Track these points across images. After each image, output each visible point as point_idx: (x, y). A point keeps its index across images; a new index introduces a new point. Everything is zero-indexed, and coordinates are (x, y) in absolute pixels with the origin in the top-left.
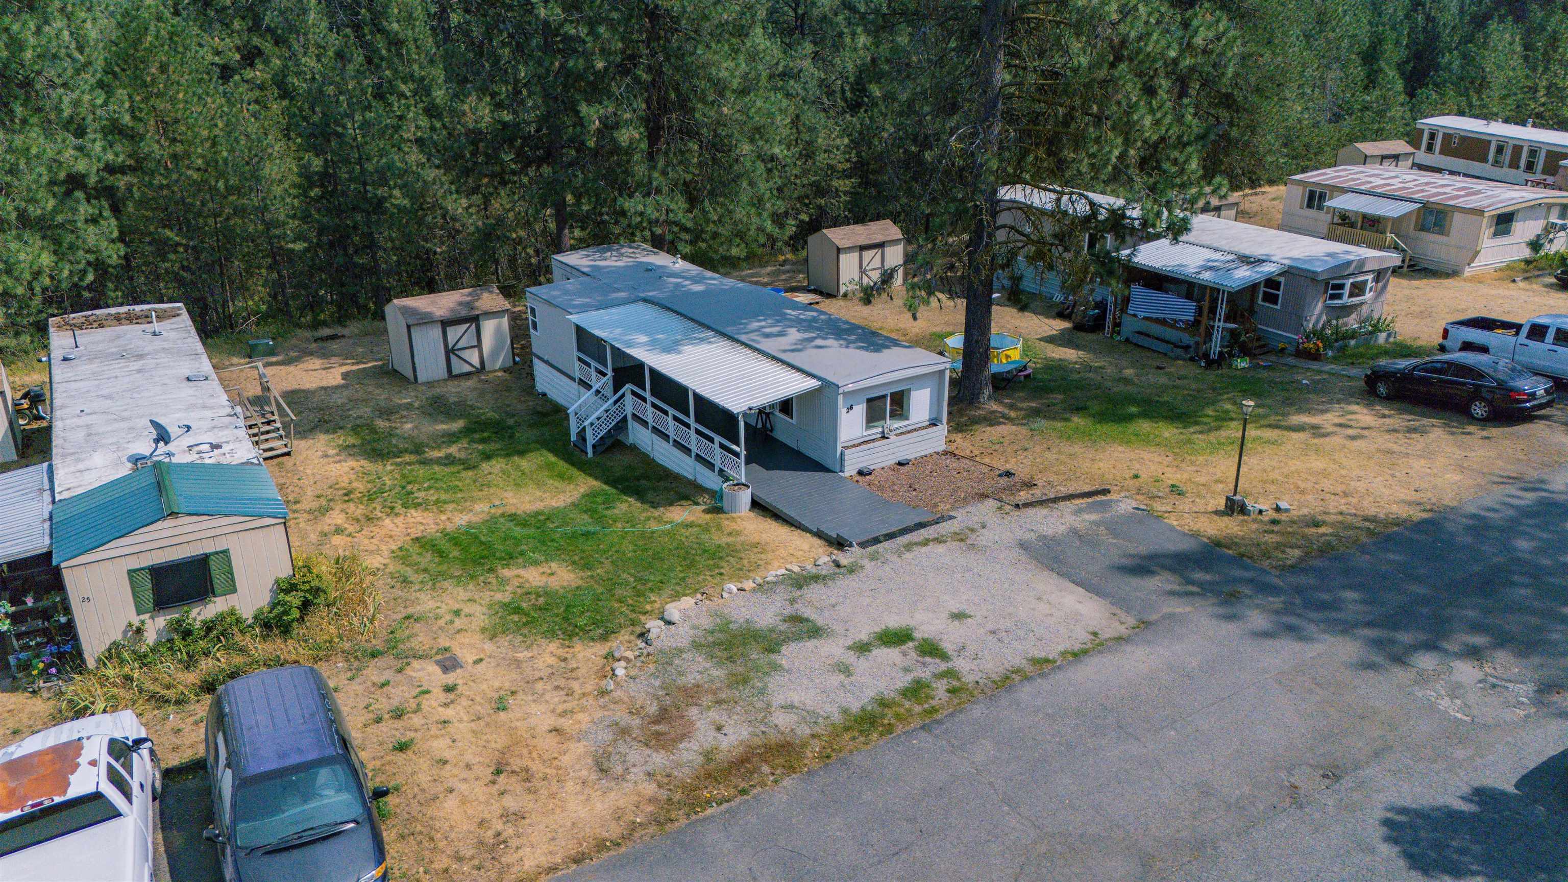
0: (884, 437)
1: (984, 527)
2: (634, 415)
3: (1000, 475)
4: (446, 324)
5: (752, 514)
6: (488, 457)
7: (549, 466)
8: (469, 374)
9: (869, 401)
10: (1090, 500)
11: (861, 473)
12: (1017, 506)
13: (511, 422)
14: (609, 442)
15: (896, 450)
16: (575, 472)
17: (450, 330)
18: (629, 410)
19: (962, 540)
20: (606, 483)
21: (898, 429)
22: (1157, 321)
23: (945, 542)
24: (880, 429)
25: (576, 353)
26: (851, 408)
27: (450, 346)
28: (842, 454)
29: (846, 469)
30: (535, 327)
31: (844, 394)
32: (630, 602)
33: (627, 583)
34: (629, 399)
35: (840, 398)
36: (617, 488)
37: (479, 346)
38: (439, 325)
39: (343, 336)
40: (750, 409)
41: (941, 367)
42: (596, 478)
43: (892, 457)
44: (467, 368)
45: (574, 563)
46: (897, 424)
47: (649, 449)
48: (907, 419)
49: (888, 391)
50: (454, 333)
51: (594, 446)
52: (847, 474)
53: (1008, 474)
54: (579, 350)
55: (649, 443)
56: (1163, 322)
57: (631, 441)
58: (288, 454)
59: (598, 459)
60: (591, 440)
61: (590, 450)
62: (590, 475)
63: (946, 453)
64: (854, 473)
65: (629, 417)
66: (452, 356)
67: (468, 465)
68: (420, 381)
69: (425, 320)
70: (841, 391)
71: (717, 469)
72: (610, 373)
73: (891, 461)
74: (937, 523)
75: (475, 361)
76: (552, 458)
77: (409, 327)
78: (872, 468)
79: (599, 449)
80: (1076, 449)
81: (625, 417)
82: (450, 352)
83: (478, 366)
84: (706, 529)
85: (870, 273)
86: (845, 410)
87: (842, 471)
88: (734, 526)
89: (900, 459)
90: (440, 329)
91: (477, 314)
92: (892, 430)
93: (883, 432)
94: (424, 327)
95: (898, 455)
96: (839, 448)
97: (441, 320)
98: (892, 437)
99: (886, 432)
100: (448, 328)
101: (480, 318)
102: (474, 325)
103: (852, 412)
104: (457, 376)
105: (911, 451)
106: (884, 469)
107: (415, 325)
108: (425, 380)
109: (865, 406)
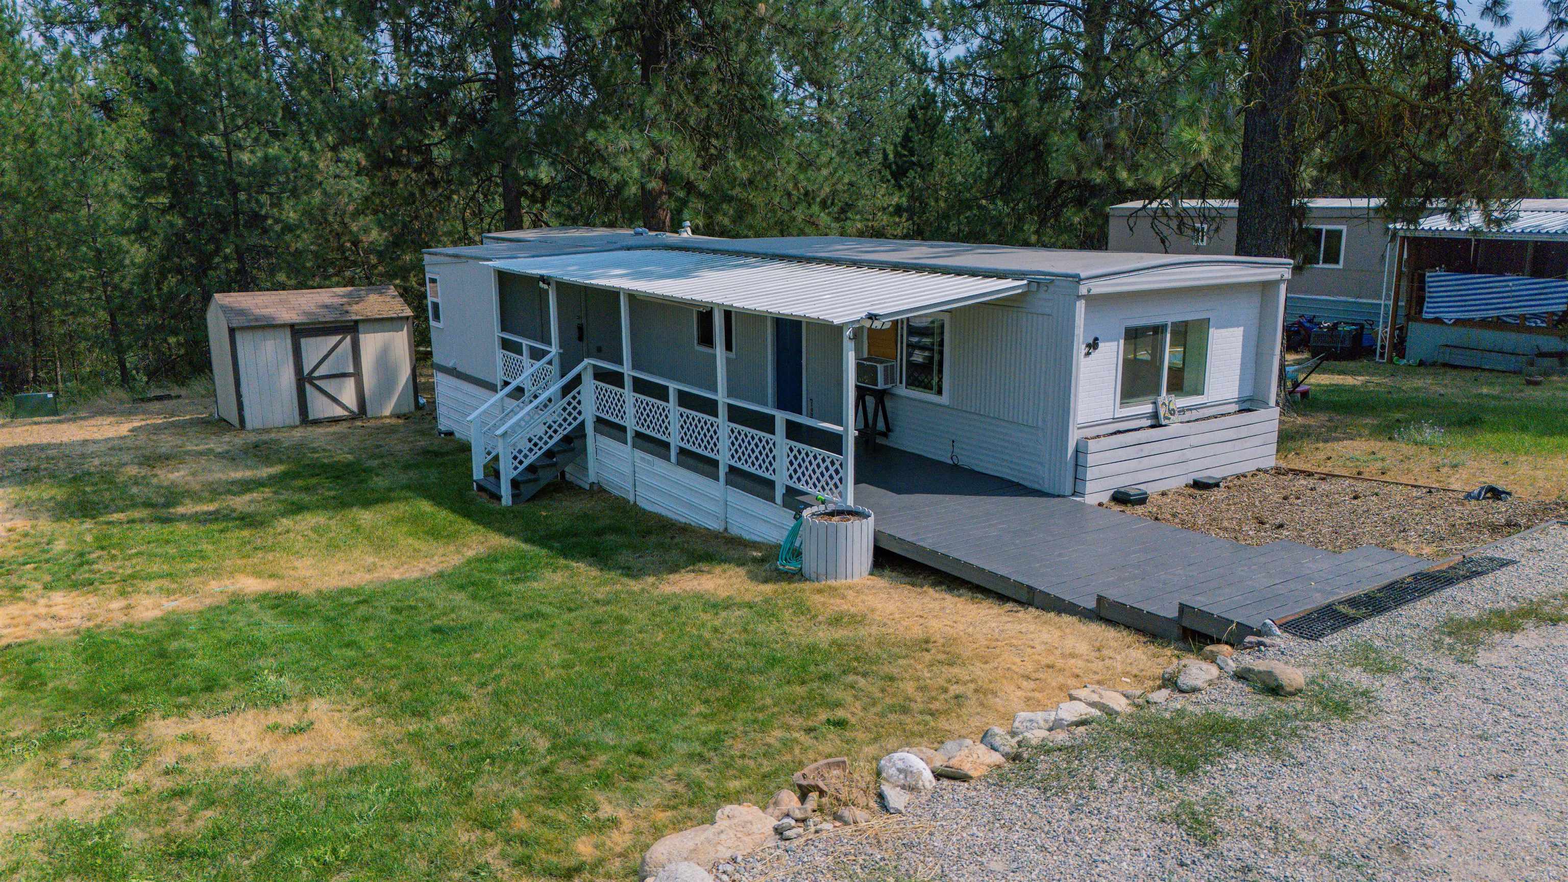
0: (1158, 425)
2: (599, 421)
4: (299, 332)
5: (880, 582)
6: (297, 509)
7: (416, 520)
8: (336, 420)
9: (1133, 335)
11: (1121, 498)
13: (375, 463)
14: (546, 477)
15: (1189, 454)
16: (470, 526)
17: (307, 344)
18: (589, 411)
20: (526, 541)
21: (1183, 411)
22: (1484, 323)
24: (1148, 408)
25: (498, 333)
26: (1095, 344)
27: (306, 372)
28: (1079, 452)
29: (1090, 487)
30: (437, 317)
31: (1093, 300)
32: (521, 823)
33: (523, 755)
34: (589, 385)
35: (1081, 306)
36: (551, 548)
37: (357, 374)
38: (288, 333)
39: (179, 397)
40: (872, 317)
41: (1274, 273)
42: (508, 534)
43: (1176, 470)
44: (339, 412)
45: (383, 698)
46: (1181, 402)
47: (629, 486)
48: (1201, 393)
49: (1167, 316)
50: (315, 348)
51: (515, 484)
52: (1090, 499)
54: (504, 329)
55: (627, 470)
56: (1498, 324)
57: (592, 478)
59: (521, 507)
60: (508, 472)
61: (505, 490)
62: (499, 530)
64: (1105, 498)
65: (589, 429)
66: (308, 388)
67: (248, 520)
68: (249, 425)
69: (267, 326)
70: (1083, 290)
71: (779, 492)
72: (554, 350)
73: (1181, 477)
75: (348, 396)
76: (426, 506)
77: (232, 331)
78: (1141, 488)
79: (528, 490)
81: (582, 424)
82: (303, 380)
83: (355, 408)
84: (768, 612)
86: (1083, 349)
87: (1079, 493)
88: (837, 605)
89: (1199, 476)
90: (289, 341)
91: (356, 322)
92: (1172, 411)
93: (1155, 415)
94: (259, 334)
95: (1192, 466)
96: (1074, 436)
97: (292, 326)
98: (1174, 428)
99: (1162, 412)
100: (303, 341)
101: (361, 327)
102: (348, 338)
103: (1095, 355)
104: (317, 422)
105: (1223, 460)
106: (1164, 494)
107: (243, 329)
108: (258, 425)
109: (1122, 342)
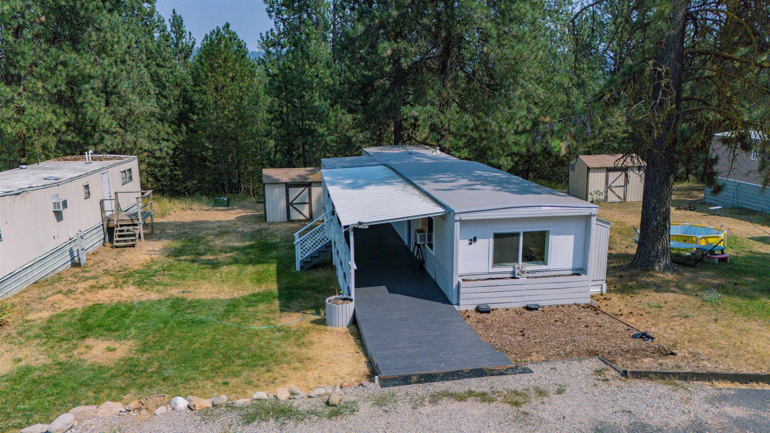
0: (514, 278)
1: (560, 392)
3: (634, 337)
4: (288, 186)
8: (300, 221)
9: (497, 236)
10: (743, 387)
11: (478, 310)
12: (625, 374)
14: (314, 261)
15: (524, 293)
17: (291, 190)
18: (333, 236)
19: (516, 404)
21: (532, 272)
23: (491, 400)
24: (511, 269)
26: (475, 239)
27: (290, 201)
28: (459, 286)
29: (461, 302)
31: (462, 222)
34: (334, 226)
35: (457, 226)
36: (281, 293)
37: (310, 203)
38: (284, 185)
41: (586, 212)
43: (519, 299)
44: (302, 218)
46: (532, 267)
48: (546, 264)
49: (521, 229)
50: (294, 192)
52: (462, 308)
53: (644, 336)
57: (334, 263)
58: (133, 246)
60: (298, 258)
61: (297, 265)
63: (588, 306)
64: (472, 308)
65: (333, 244)
66: (291, 207)
67: (215, 265)
68: (268, 220)
69: (276, 183)
70: (457, 218)
73: (519, 304)
74: (501, 374)
75: (306, 211)
78: (492, 307)
80: (753, 325)
81: (330, 241)
82: (289, 204)
83: (308, 217)
85: (614, 189)
86: (464, 241)
87: (458, 304)
88: (314, 337)
89: (528, 303)
90: (284, 189)
91: (311, 183)
92: (523, 272)
93: (514, 273)
94: (274, 186)
95: (527, 298)
96: (457, 279)
97: (286, 183)
98: (522, 279)
99: (516, 273)
100: (290, 189)
101: (312, 184)
102: (307, 189)
103: (474, 244)
104: (293, 221)
105: (544, 297)
106: (507, 310)
107: (268, 184)
108: (271, 221)
109: (492, 240)
